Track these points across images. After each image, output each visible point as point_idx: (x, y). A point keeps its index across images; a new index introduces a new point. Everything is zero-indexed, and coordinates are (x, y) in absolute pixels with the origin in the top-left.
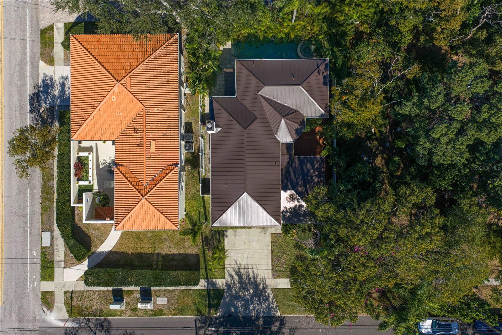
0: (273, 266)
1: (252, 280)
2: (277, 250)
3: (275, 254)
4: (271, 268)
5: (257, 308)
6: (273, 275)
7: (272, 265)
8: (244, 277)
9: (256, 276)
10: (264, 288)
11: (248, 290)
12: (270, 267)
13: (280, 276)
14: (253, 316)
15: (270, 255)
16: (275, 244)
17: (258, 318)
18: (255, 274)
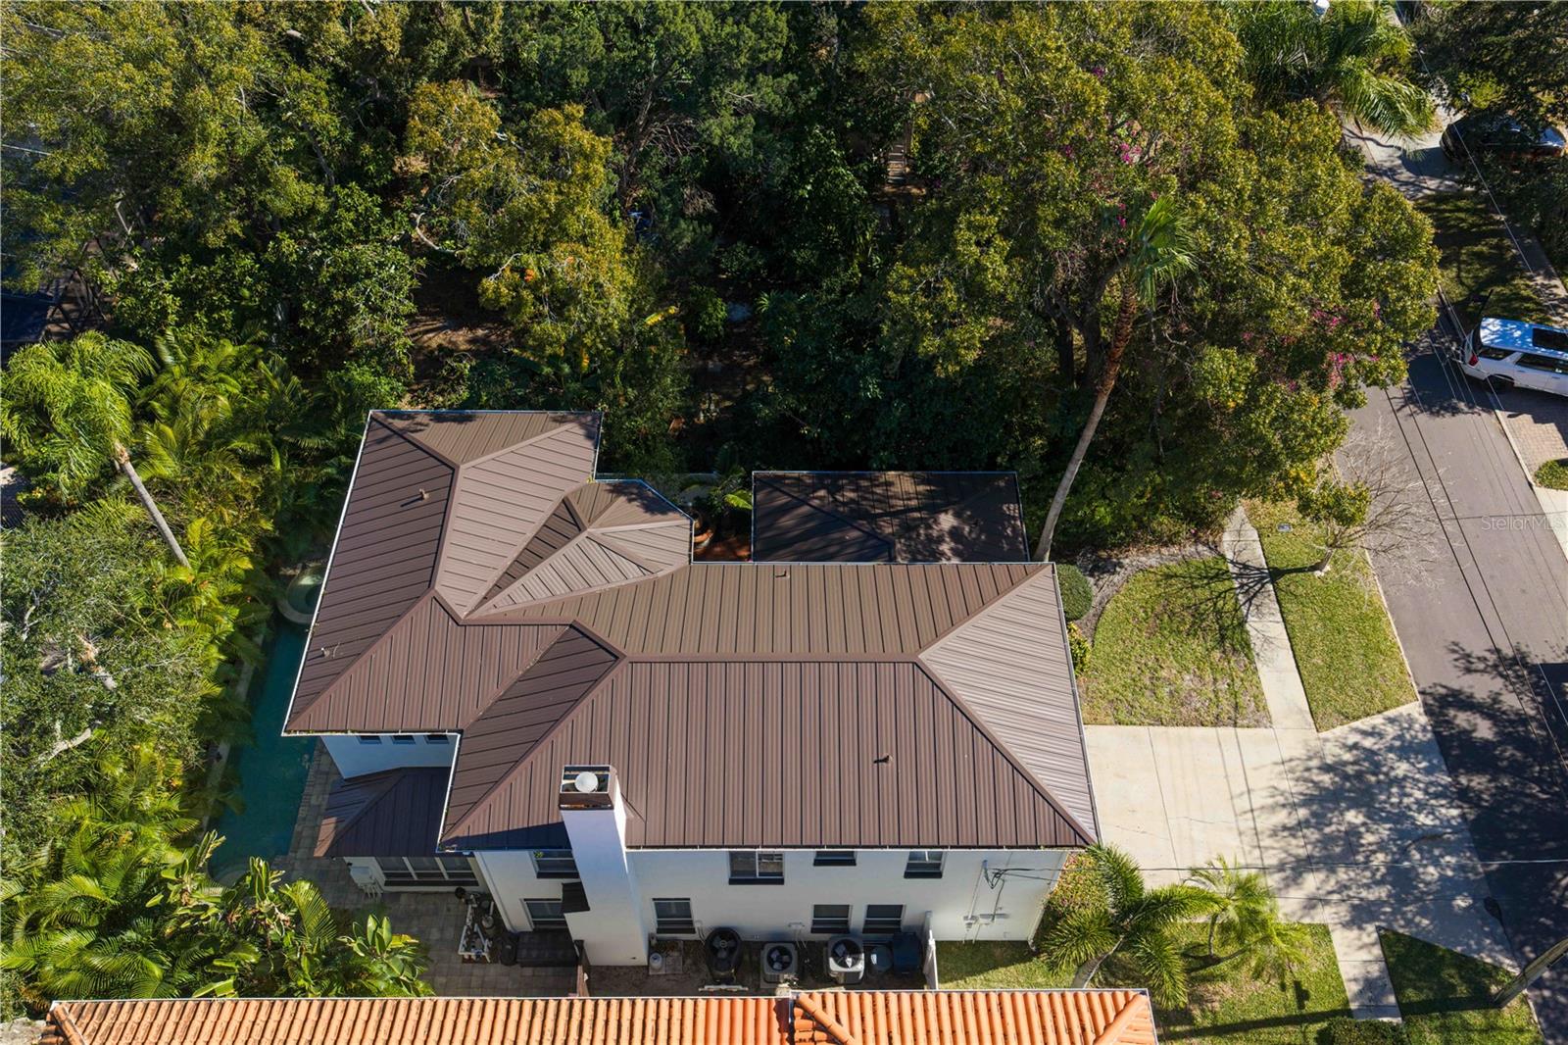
0: (1217, 722)
1: (1303, 813)
2: (1146, 700)
3: (1166, 711)
4: (1231, 730)
5: (1419, 795)
6: (1257, 724)
7: (1215, 725)
8: (1299, 847)
9: (1281, 800)
10: (1326, 768)
11: (1353, 832)
12: (1226, 732)
13: (1255, 697)
14: (1463, 816)
15: (1173, 731)
16: (1123, 707)
17: (1463, 795)
18: (1270, 801)
